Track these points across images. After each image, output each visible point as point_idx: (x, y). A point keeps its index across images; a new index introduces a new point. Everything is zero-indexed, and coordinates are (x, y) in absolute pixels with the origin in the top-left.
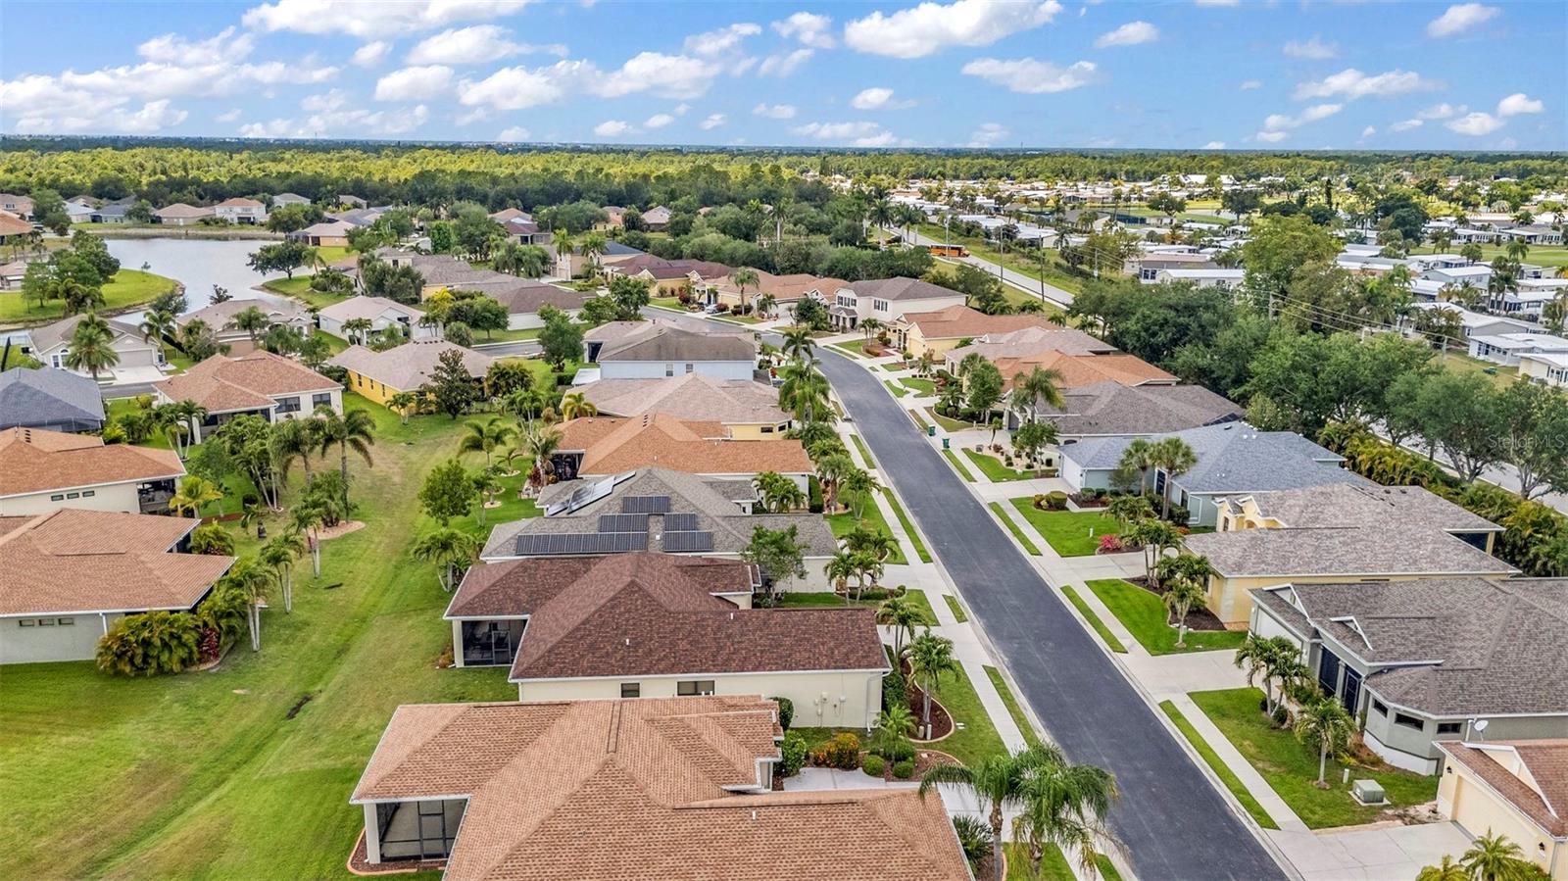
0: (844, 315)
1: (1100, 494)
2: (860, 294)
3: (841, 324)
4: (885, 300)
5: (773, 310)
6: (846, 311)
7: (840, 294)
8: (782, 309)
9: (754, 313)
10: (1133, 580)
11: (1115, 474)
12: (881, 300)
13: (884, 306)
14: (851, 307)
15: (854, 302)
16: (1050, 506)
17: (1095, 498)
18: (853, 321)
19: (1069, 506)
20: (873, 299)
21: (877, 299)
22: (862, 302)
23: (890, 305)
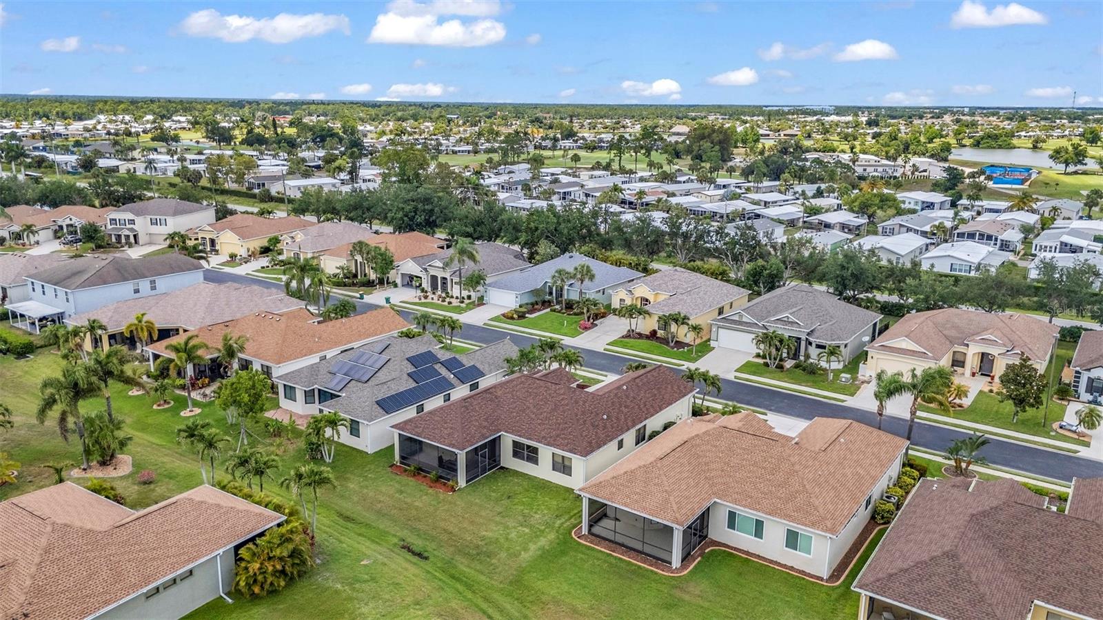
0: (127, 233)
1: (533, 305)
2: (138, 214)
4: (162, 217)
6: (126, 229)
7: (112, 217)
10: (623, 337)
11: (535, 292)
12: (158, 217)
13: (163, 222)
14: (128, 226)
15: (132, 222)
16: (519, 317)
17: (533, 307)
18: (135, 236)
19: (527, 315)
20: (148, 218)
21: (153, 217)
22: (139, 220)
23: (170, 220)
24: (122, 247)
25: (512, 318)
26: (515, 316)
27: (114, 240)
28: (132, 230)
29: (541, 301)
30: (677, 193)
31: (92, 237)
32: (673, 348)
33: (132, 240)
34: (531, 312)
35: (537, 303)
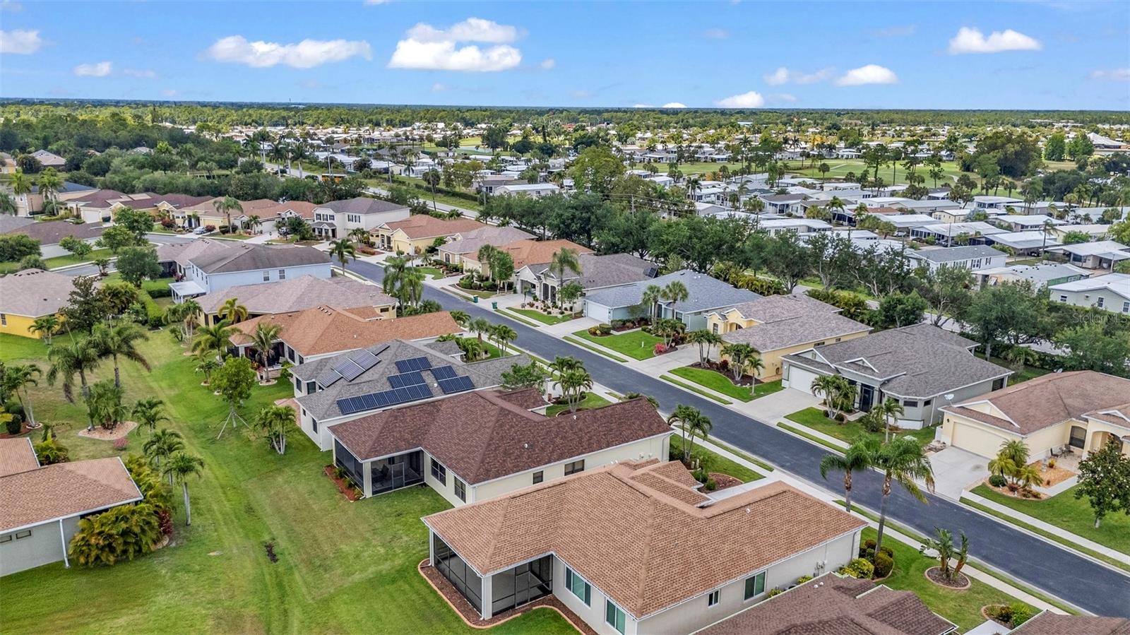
0: (326, 227)
1: (624, 322)
2: (337, 211)
3: (324, 234)
4: (357, 215)
5: (258, 228)
6: (327, 224)
7: (318, 212)
8: (267, 226)
9: (240, 231)
10: (692, 366)
11: (632, 309)
12: (354, 215)
13: (358, 219)
14: (329, 221)
15: (332, 217)
16: (602, 333)
17: (623, 325)
18: (334, 231)
19: (612, 332)
20: (347, 214)
21: (350, 214)
22: (338, 217)
23: (363, 217)
24: (322, 239)
25: (595, 334)
26: (598, 332)
27: (317, 233)
28: (332, 225)
29: (637, 319)
30: (917, 210)
31: (296, 228)
32: (737, 383)
33: (330, 234)
34: (617, 329)
35: (628, 321)
